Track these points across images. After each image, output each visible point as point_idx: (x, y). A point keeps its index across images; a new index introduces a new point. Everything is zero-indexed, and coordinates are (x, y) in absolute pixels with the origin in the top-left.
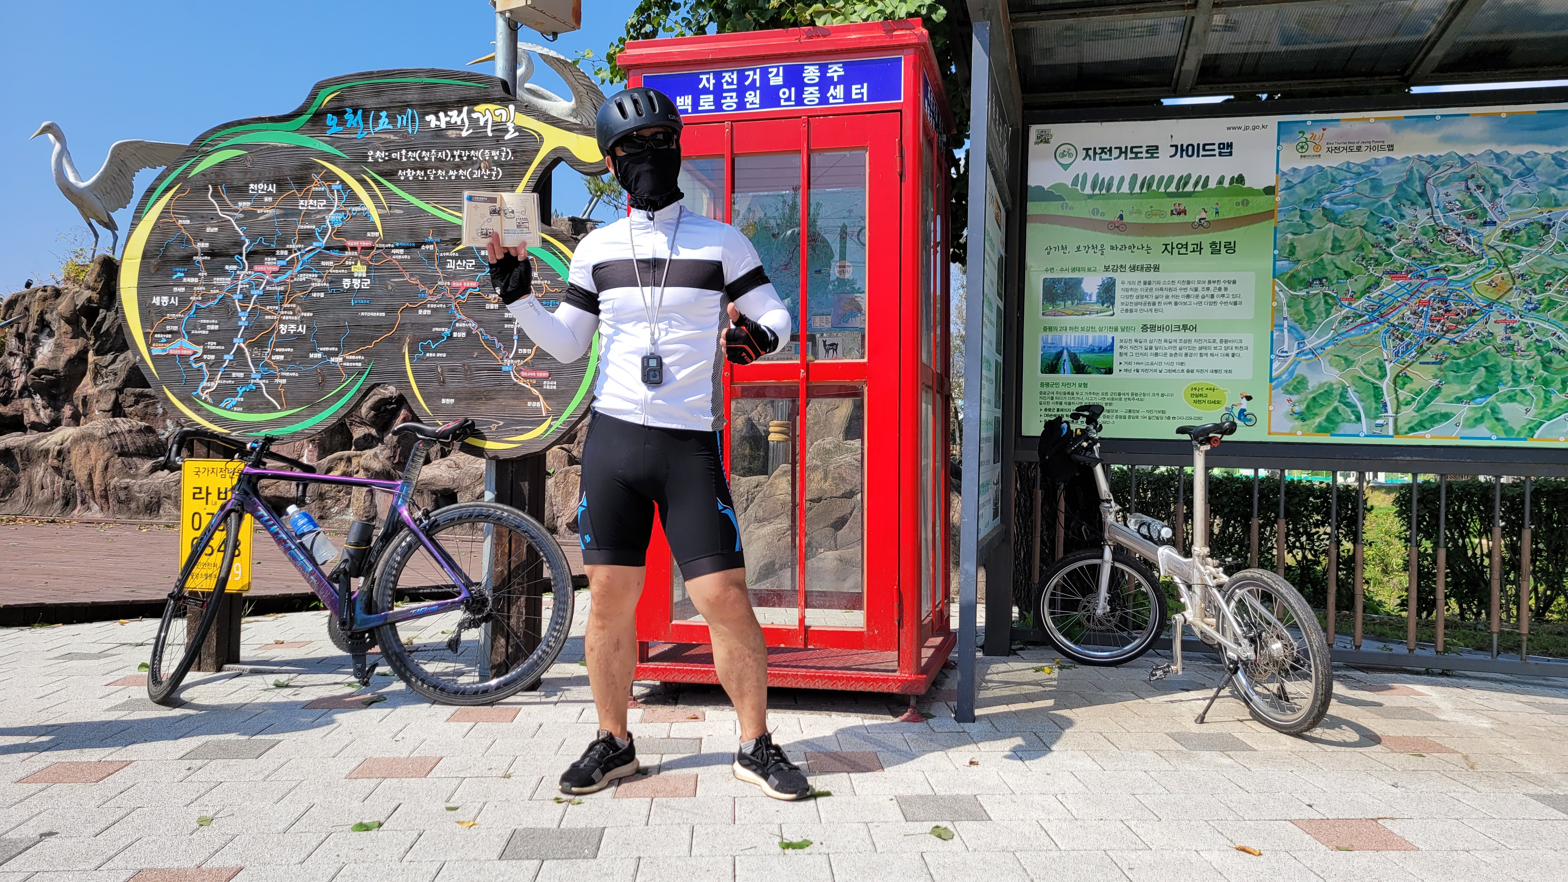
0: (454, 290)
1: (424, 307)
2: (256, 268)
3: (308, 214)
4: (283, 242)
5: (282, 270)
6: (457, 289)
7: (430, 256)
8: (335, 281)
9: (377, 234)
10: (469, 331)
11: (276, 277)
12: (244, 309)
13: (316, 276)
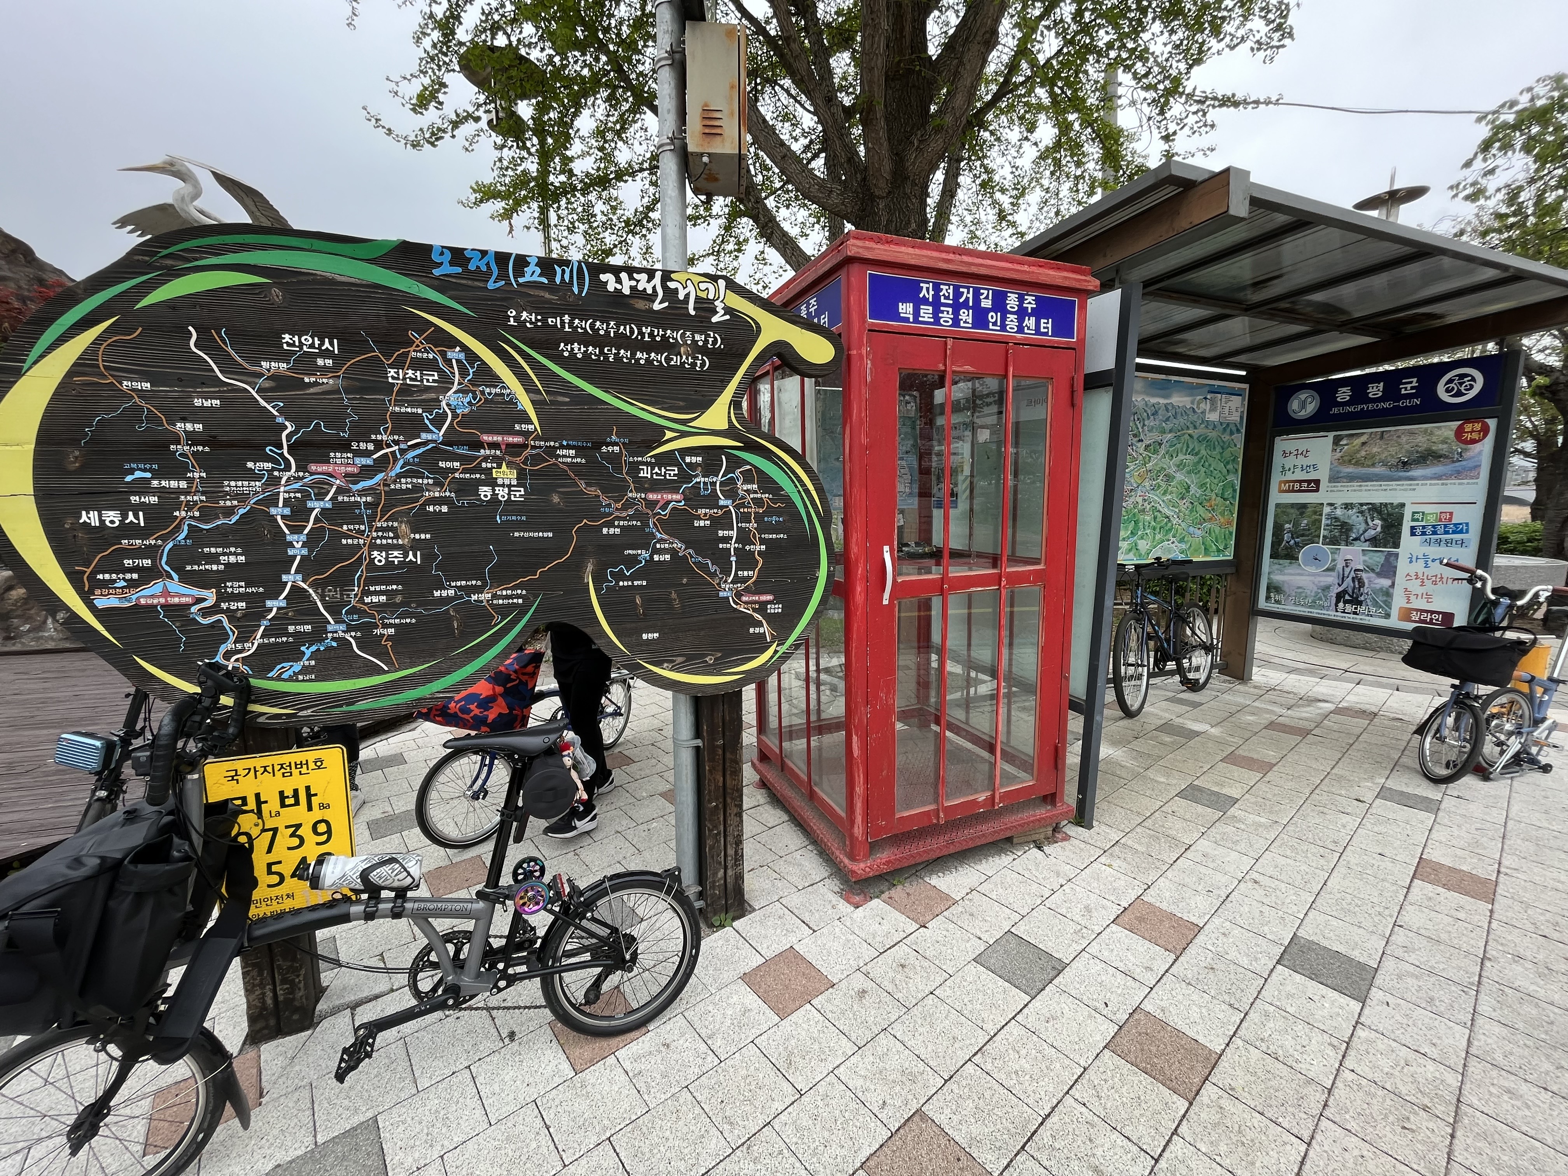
0: (652, 504)
1: (610, 524)
2: (313, 468)
3: (405, 390)
4: (363, 430)
5: (367, 472)
6: (657, 502)
7: (615, 459)
8: (467, 488)
9: (531, 427)
10: (673, 552)
11: (356, 483)
12: (296, 530)
13: (431, 481)
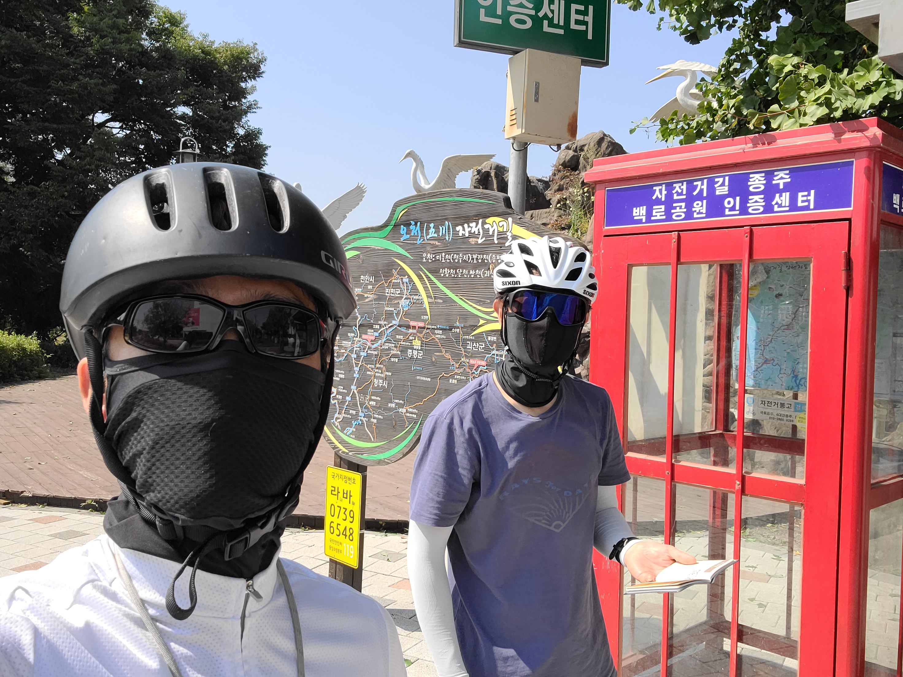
1: (452, 377)
2: (364, 336)
3: (391, 299)
4: (377, 319)
5: (376, 339)
6: (473, 365)
7: (457, 336)
8: (404, 350)
9: (427, 317)
11: (373, 344)
12: (357, 365)
13: (394, 345)
